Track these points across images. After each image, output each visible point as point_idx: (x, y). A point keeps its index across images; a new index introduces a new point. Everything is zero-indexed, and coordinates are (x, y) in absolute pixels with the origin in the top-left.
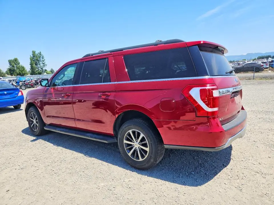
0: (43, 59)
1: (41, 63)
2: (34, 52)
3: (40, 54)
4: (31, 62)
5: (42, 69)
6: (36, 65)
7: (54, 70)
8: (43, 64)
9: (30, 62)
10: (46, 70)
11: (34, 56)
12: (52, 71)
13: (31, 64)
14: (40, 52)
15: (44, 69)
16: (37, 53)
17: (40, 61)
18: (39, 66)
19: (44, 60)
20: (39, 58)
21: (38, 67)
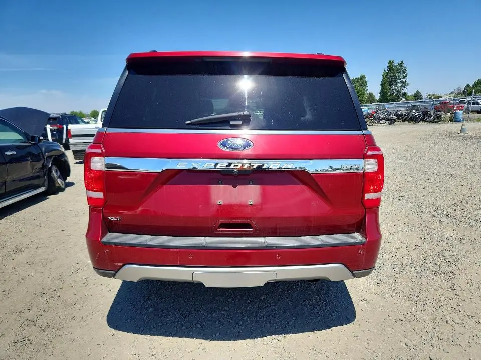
0: (405, 75)
1: (399, 81)
2: (391, 63)
3: (401, 66)
4: (384, 81)
5: (398, 92)
6: (390, 85)
7: (422, 94)
8: (403, 83)
9: (381, 80)
10: (405, 94)
11: (389, 71)
12: (418, 96)
13: (383, 85)
14: (402, 62)
15: (402, 92)
16: (396, 64)
17: (398, 78)
18: (394, 87)
19: (407, 76)
20: (398, 73)
21: (393, 90)
